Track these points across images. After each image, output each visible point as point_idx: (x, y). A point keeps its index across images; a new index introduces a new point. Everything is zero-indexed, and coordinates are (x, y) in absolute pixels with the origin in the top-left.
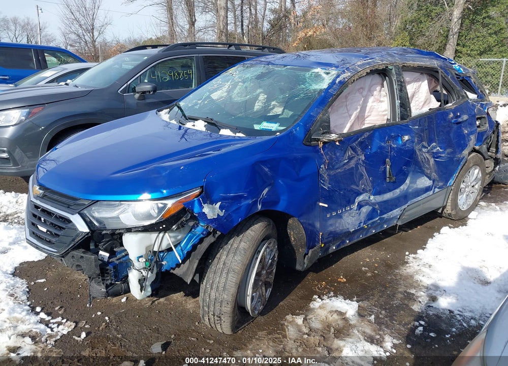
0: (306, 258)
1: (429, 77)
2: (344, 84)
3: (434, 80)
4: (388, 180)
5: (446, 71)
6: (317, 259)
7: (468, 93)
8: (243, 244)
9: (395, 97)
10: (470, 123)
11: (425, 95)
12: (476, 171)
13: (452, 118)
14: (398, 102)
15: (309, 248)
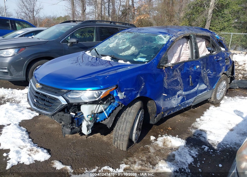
0: (156, 119)
1: (205, 40)
2: (173, 42)
3: (207, 41)
4: (190, 85)
5: (213, 38)
6: (160, 119)
7: (221, 48)
8: (132, 110)
9: (193, 48)
10: (223, 61)
11: (204, 48)
12: (224, 83)
13: (215, 59)
14: (194, 51)
15: (157, 114)
